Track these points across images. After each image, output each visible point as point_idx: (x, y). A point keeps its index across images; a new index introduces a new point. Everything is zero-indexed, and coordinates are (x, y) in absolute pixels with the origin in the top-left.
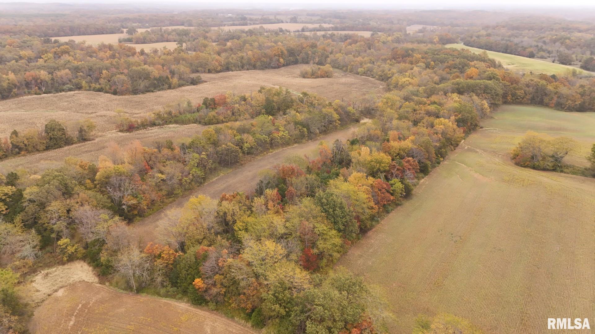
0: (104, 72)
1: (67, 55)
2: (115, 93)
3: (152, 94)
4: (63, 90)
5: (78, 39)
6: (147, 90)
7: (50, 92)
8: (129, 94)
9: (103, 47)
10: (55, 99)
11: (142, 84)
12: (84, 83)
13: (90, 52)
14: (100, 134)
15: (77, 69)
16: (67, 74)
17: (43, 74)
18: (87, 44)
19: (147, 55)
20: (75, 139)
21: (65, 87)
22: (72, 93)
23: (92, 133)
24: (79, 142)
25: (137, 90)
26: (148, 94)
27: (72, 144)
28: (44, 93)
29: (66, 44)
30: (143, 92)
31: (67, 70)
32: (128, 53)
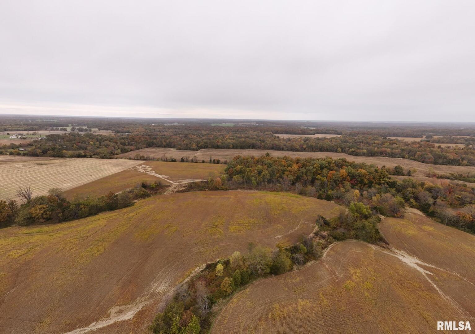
0: (418, 153)
1: (395, 145)
2: (423, 162)
3: (446, 166)
4: (396, 157)
5: (400, 139)
6: (443, 164)
7: (389, 157)
8: (431, 164)
9: (415, 143)
10: (393, 160)
11: (440, 161)
12: (407, 156)
13: (407, 144)
14: (416, 175)
15: (403, 150)
16: (399, 151)
17: (389, 150)
18: (405, 141)
19: (442, 149)
20: (405, 175)
21: (397, 156)
22: (400, 159)
23: (413, 174)
24: (407, 176)
25: (437, 162)
26: (443, 165)
27: (404, 176)
28: (387, 157)
29: (395, 140)
30: (440, 164)
31: (399, 150)
32: (430, 146)
